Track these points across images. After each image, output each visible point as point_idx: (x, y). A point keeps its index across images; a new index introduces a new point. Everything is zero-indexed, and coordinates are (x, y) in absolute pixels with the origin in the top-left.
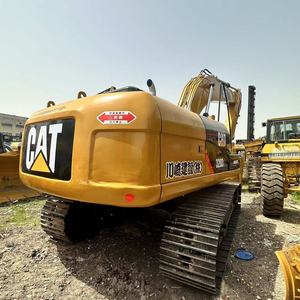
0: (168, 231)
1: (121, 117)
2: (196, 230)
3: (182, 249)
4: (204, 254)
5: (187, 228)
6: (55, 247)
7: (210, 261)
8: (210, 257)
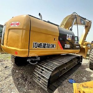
0: (37, 67)
1: (16, 24)
2: (46, 69)
3: (39, 74)
4: (45, 78)
5: (43, 67)
6: (13, 66)
7: (46, 81)
8: (46, 79)
